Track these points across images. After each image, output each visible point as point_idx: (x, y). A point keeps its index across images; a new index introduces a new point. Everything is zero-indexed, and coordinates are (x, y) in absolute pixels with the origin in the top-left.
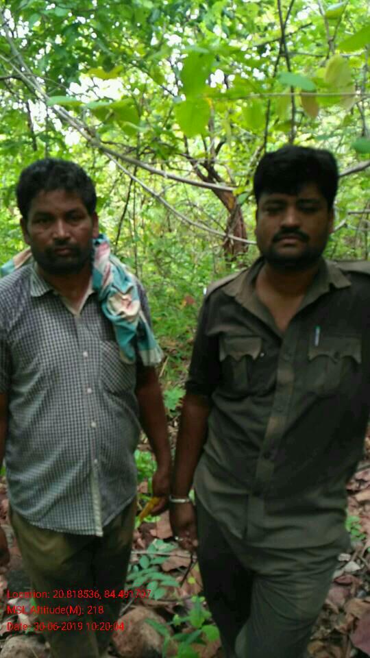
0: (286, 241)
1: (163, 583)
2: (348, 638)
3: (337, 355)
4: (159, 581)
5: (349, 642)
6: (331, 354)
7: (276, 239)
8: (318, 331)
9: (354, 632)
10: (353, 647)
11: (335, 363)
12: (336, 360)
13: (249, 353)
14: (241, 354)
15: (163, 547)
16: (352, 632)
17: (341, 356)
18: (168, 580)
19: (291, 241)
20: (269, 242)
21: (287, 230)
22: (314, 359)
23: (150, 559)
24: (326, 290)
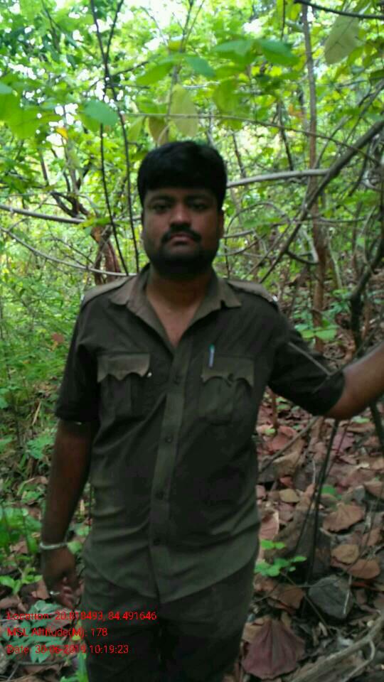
0: (177, 239)
1: (47, 645)
2: (240, 665)
3: (231, 376)
4: (43, 643)
5: (242, 670)
6: (225, 375)
7: (166, 239)
8: (212, 351)
9: (245, 658)
10: (245, 673)
11: (230, 386)
12: (230, 383)
13: (135, 371)
14: (125, 373)
15: (44, 608)
16: (243, 658)
17: (236, 377)
18: (53, 641)
19: (184, 239)
20: (158, 243)
21: (177, 228)
22: (208, 381)
23: (31, 623)
24: (218, 306)
